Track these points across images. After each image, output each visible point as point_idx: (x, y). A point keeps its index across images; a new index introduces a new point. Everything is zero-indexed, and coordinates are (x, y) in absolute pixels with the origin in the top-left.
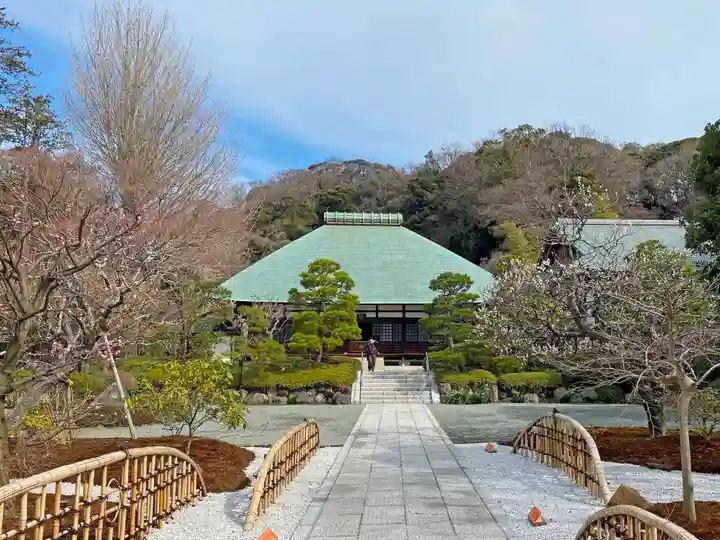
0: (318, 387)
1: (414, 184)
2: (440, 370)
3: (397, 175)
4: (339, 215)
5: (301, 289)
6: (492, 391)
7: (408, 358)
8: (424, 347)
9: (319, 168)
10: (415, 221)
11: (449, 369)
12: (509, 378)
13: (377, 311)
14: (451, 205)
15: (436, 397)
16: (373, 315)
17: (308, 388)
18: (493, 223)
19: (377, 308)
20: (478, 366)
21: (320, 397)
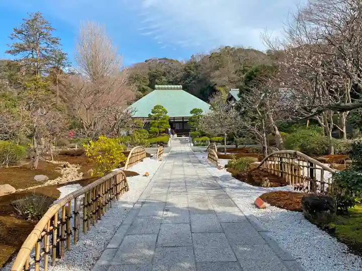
0: (158, 143)
1: (186, 68)
2: (193, 137)
3: (180, 64)
4: (160, 86)
5: (152, 114)
6: (208, 143)
7: (184, 134)
8: (189, 130)
9: (149, 62)
10: (187, 83)
11: (195, 137)
12: (213, 139)
13: (174, 119)
14: (200, 76)
15: (192, 145)
16: (173, 120)
17: (155, 143)
18: (216, 85)
19: (174, 118)
20: (205, 136)
21: (159, 145)
